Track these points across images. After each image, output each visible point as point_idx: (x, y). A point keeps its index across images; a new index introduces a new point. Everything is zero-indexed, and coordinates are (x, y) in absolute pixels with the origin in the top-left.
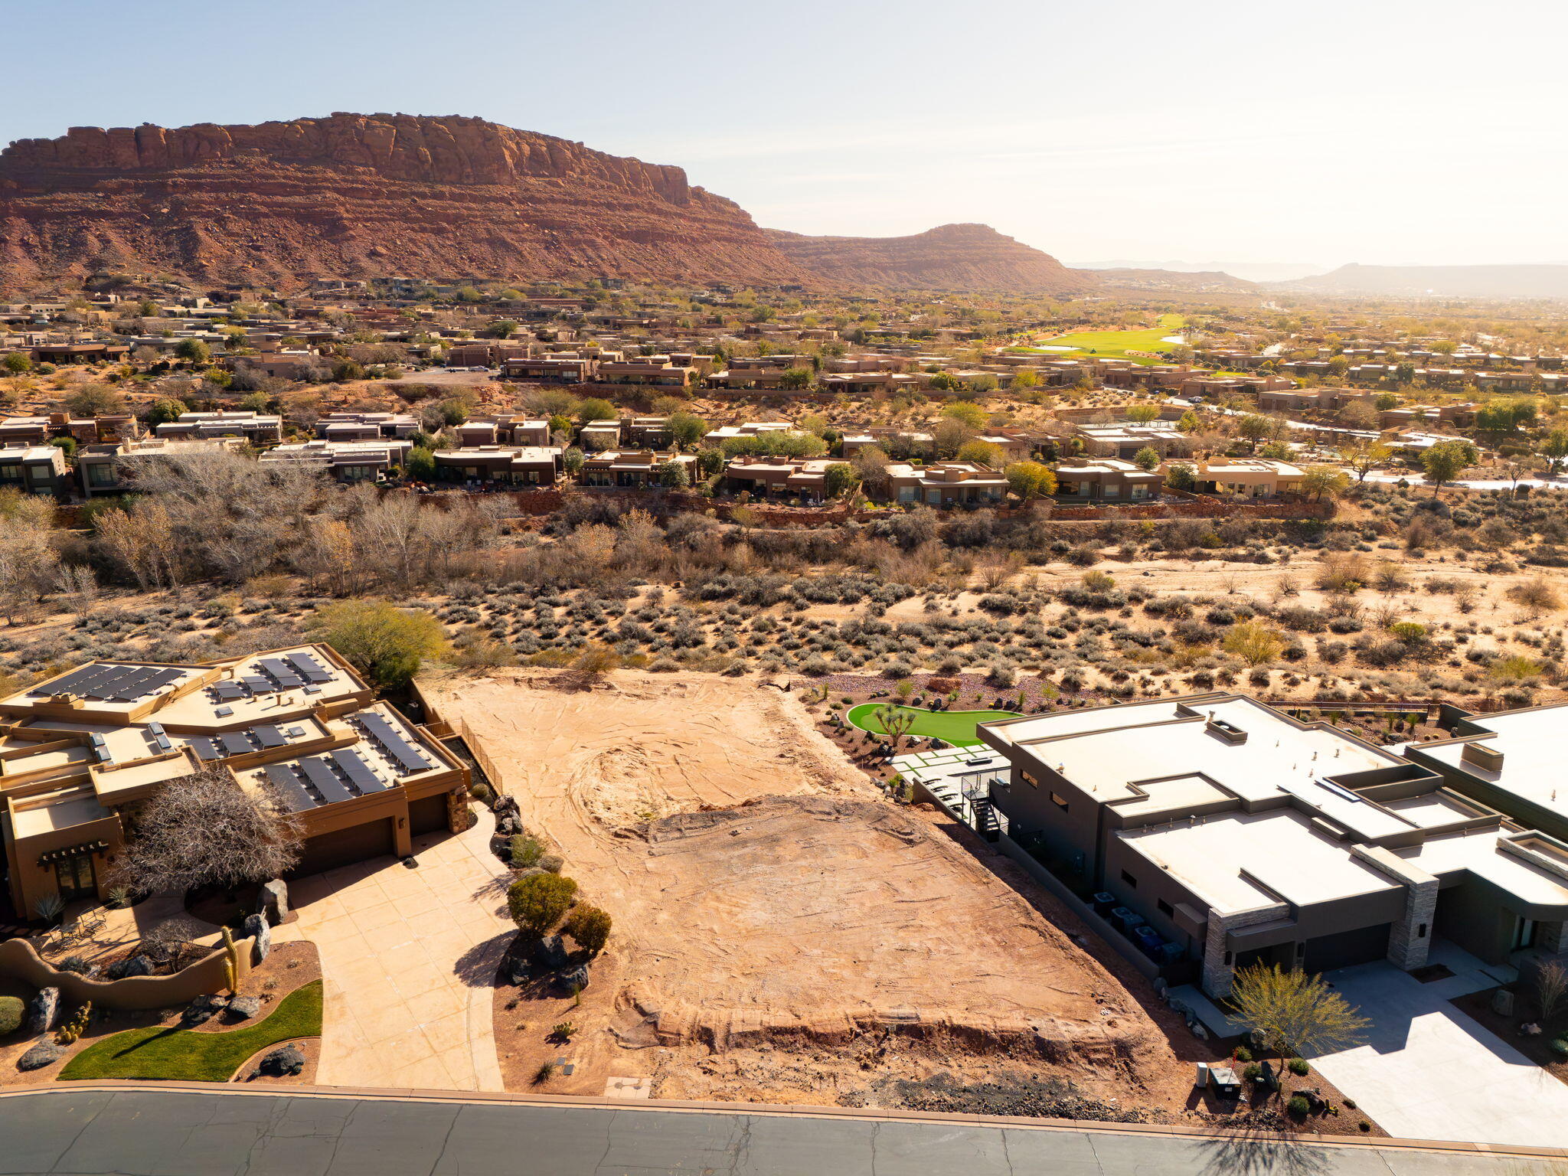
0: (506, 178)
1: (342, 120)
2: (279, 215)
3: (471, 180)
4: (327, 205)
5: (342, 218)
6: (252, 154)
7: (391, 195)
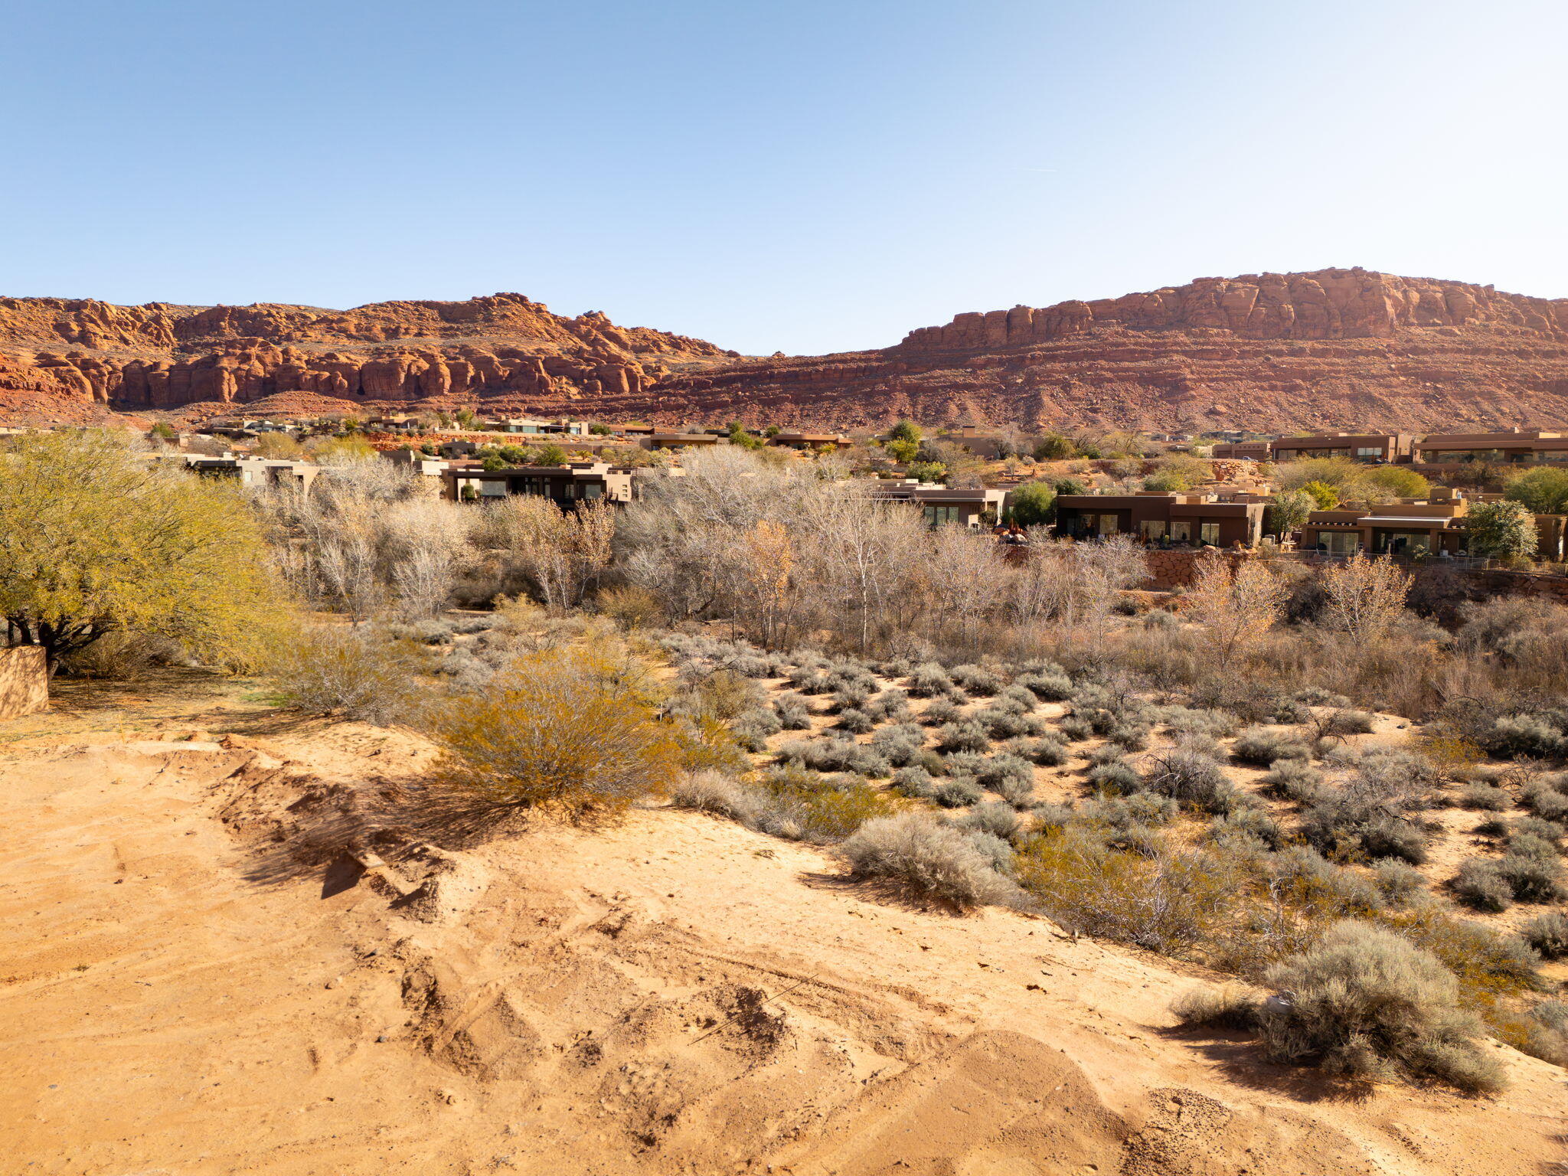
0: (1385, 329)
1: (1203, 286)
2: (1122, 379)
3: (1340, 335)
4: (1173, 368)
5: (1185, 379)
6: (1109, 325)
7: (1243, 355)
